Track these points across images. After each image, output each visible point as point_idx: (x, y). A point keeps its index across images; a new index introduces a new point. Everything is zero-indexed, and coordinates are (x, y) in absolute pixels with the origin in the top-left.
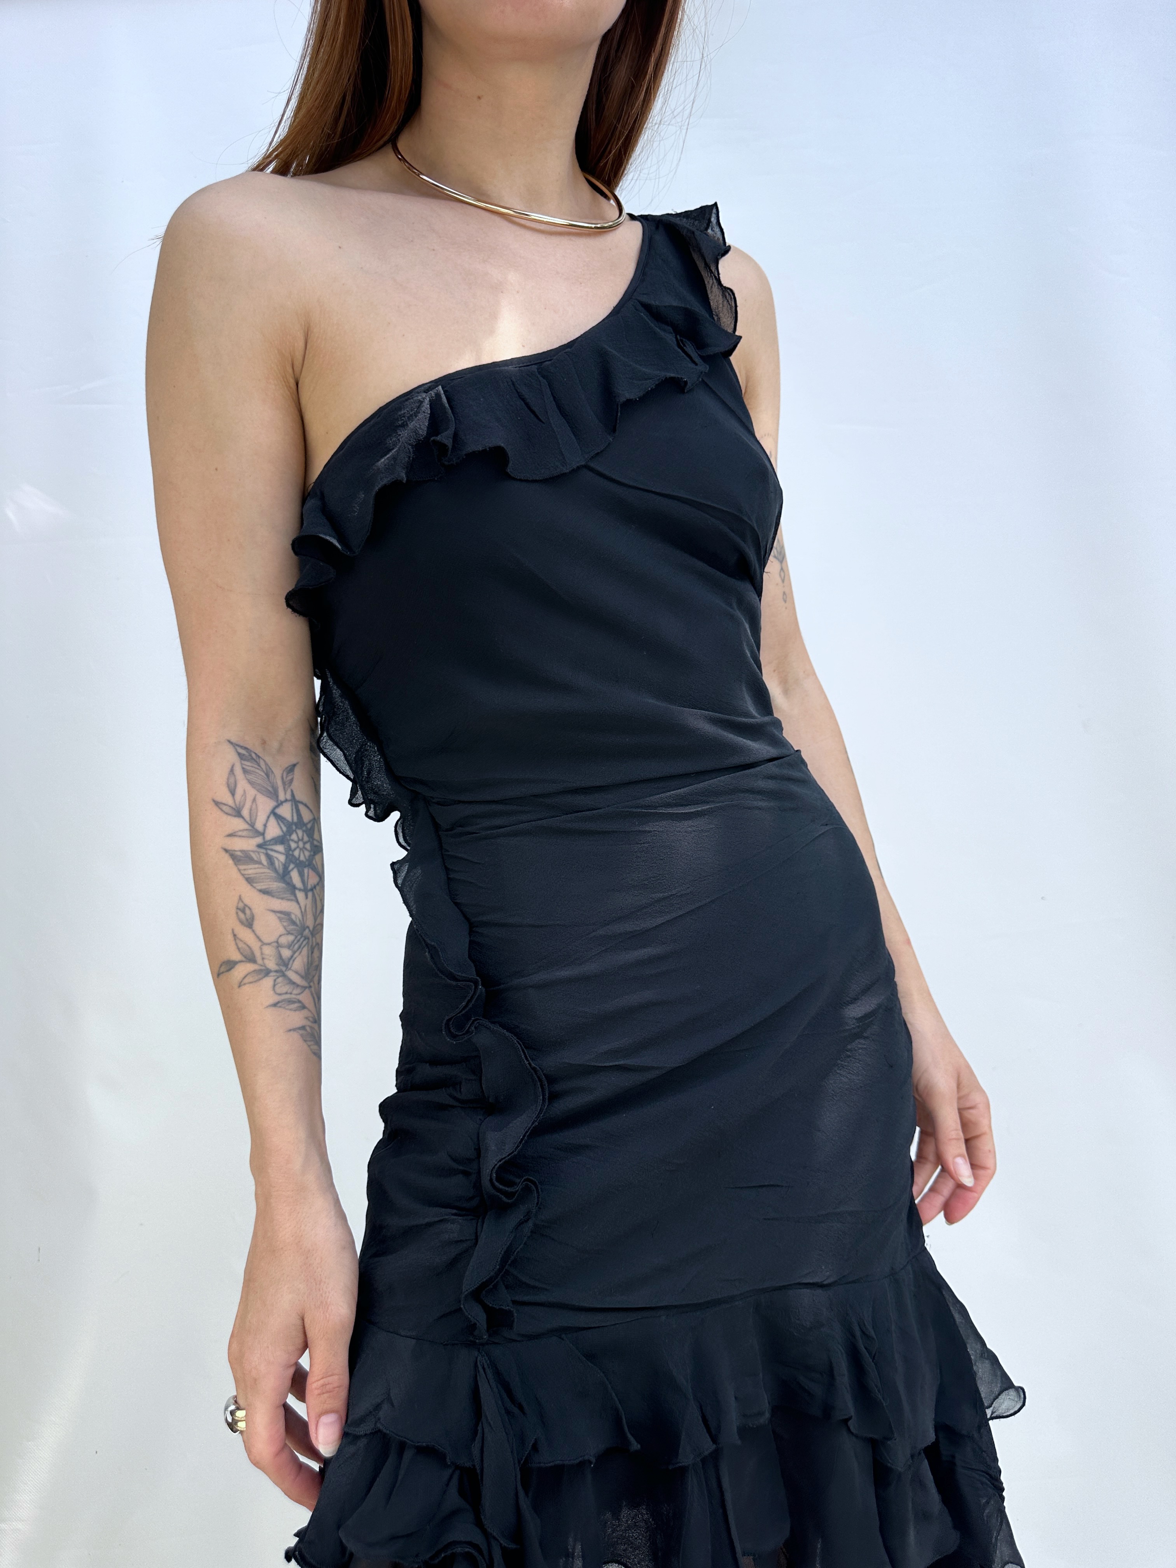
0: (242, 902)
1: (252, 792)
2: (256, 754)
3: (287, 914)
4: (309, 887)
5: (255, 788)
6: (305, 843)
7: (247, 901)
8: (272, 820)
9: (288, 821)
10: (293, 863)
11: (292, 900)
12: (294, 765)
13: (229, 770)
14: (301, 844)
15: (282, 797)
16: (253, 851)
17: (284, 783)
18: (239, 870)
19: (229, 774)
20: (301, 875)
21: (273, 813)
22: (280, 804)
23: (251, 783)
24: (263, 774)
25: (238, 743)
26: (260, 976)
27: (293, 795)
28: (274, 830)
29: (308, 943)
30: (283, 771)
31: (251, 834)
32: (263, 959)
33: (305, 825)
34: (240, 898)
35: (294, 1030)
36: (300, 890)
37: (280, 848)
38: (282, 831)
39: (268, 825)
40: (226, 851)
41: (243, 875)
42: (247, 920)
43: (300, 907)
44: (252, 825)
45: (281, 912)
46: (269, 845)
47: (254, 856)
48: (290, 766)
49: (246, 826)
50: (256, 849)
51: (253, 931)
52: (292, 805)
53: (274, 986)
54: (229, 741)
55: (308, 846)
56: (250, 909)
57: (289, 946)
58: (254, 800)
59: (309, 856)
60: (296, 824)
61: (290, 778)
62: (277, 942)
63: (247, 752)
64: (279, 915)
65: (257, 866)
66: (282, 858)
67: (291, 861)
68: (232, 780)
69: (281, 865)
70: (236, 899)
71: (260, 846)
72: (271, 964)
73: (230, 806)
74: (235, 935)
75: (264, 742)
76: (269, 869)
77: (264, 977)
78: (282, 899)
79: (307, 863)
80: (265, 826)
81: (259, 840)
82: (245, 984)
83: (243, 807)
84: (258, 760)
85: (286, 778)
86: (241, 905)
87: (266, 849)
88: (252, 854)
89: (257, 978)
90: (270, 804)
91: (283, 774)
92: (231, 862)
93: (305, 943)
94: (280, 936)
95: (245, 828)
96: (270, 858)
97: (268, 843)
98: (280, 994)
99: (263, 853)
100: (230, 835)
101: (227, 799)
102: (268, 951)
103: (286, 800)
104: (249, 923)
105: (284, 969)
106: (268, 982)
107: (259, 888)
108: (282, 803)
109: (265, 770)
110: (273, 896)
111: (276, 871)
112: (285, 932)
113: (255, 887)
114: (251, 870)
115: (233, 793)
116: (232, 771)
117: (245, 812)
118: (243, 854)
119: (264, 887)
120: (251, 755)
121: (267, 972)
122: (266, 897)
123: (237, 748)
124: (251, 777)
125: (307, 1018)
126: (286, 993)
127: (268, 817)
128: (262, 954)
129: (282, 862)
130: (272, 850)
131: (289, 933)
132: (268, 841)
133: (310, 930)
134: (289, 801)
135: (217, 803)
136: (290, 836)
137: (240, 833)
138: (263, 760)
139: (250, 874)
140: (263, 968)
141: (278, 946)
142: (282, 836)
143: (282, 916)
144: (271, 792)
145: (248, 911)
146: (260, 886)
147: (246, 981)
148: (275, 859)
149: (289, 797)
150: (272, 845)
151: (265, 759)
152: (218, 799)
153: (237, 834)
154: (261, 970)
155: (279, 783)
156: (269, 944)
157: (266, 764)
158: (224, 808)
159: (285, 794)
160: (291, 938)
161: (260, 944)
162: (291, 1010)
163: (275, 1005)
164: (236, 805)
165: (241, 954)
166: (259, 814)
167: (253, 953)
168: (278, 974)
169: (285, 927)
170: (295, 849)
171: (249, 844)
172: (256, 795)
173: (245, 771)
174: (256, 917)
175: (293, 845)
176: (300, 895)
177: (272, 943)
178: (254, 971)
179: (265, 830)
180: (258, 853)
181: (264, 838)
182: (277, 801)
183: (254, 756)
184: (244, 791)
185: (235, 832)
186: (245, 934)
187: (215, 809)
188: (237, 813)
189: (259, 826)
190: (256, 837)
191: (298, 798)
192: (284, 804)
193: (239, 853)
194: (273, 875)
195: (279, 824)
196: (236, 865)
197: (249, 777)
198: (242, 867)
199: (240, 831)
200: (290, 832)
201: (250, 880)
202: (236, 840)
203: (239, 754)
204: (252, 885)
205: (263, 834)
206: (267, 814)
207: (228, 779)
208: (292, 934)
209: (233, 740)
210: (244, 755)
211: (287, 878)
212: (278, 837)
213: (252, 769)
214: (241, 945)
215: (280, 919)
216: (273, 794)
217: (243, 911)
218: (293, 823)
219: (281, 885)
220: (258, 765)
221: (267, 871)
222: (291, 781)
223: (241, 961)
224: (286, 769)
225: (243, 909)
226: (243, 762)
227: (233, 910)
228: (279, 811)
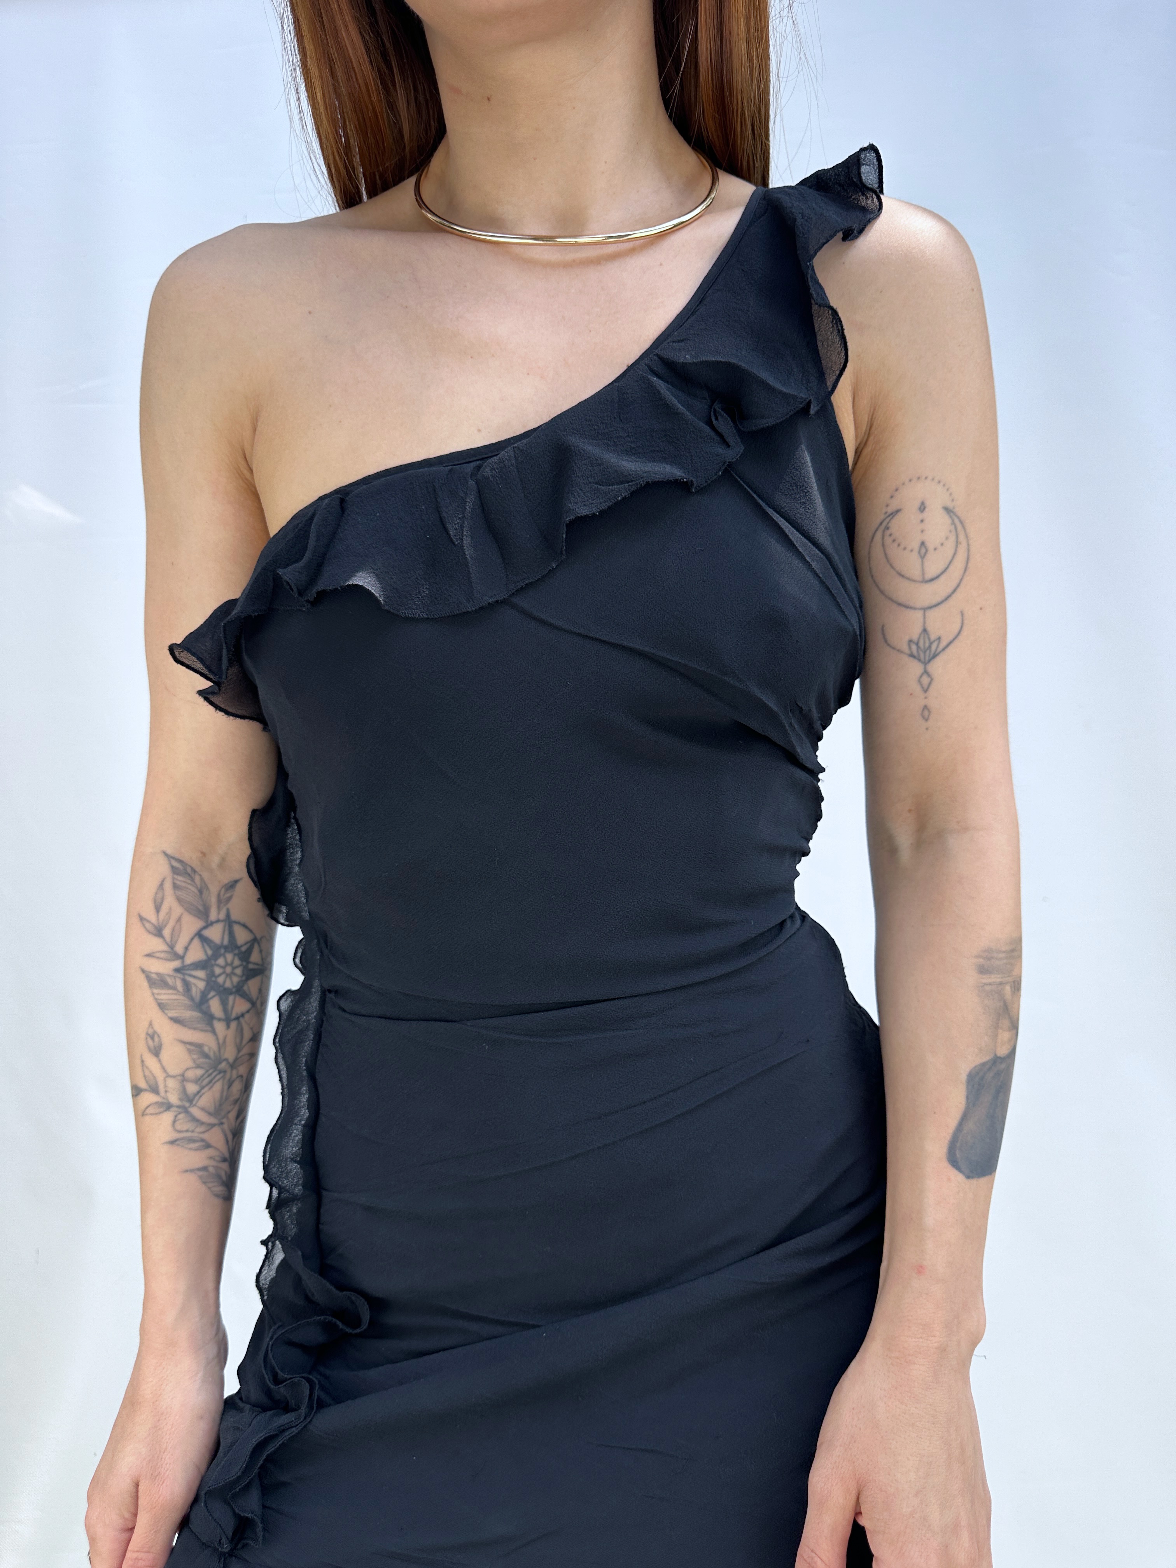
0: (152, 1028)
1: (178, 910)
2: (192, 868)
3: (199, 1046)
4: (234, 1015)
5: (182, 906)
6: (234, 968)
7: (156, 1027)
8: (196, 942)
9: (216, 945)
10: (214, 990)
11: (206, 1031)
12: (236, 882)
13: (159, 883)
14: (229, 970)
15: (213, 916)
16: (169, 976)
17: (219, 901)
18: (153, 994)
19: (158, 889)
20: (224, 1003)
21: (199, 935)
22: (209, 925)
23: (179, 900)
24: (196, 891)
25: (173, 855)
26: (162, 1109)
27: (228, 915)
28: (196, 954)
29: (223, 1077)
30: (222, 888)
31: (168, 956)
32: (166, 1092)
33: (239, 948)
34: (151, 1025)
35: (191, 1171)
36: (220, 1020)
37: (201, 974)
38: (207, 955)
39: (189, 948)
40: (143, 971)
41: (156, 999)
42: (155, 1048)
43: (217, 1039)
44: (172, 947)
45: (191, 1044)
46: (188, 969)
47: (170, 981)
48: (231, 882)
49: (166, 948)
50: (172, 973)
51: (160, 1061)
52: (225, 927)
53: (174, 1122)
54: (165, 853)
55: (239, 971)
56: (159, 1036)
57: (197, 1081)
58: (179, 920)
59: (238, 983)
60: (226, 948)
61: (228, 895)
62: (183, 1075)
63: (182, 866)
64: (189, 1046)
65: (170, 991)
66: (201, 985)
67: (212, 988)
68: (159, 896)
69: (198, 992)
70: (146, 1024)
71: (177, 970)
72: (174, 1099)
73: (153, 924)
74: (143, 1061)
75: (204, 854)
76: (184, 995)
77: (165, 1111)
78: (195, 1029)
79: (234, 990)
80: (186, 949)
81: (177, 964)
82: (147, 1114)
83: (165, 926)
84: (193, 875)
85: (224, 895)
86: (151, 1031)
87: (184, 974)
88: (167, 978)
89: (158, 1111)
90: (198, 924)
91: (220, 891)
92: (145, 984)
93: (218, 1077)
94: (187, 1069)
95: (164, 950)
96: (187, 986)
97: (187, 968)
98: (179, 1132)
99: (180, 978)
100: (148, 955)
101: (151, 915)
102: (172, 1084)
103: (218, 921)
104: (156, 1052)
105: (187, 1105)
106: (168, 1117)
107: (170, 1015)
108: (212, 924)
109: (199, 885)
110: (185, 1026)
111: (192, 999)
112: (194, 1065)
113: (166, 1014)
114: (165, 995)
115: (158, 909)
116: (161, 886)
117: (167, 932)
118: (158, 977)
119: (175, 1015)
120: (185, 869)
121: (168, 1106)
122: (176, 1026)
123: (171, 860)
124: (180, 893)
125: (211, 1158)
126: (187, 1131)
127: (192, 939)
128: (165, 1086)
129: (200, 989)
130: (190, 976)
131: (198, 1067)
132: (188, 965)
133: (228, 1063)
134: (222, 921)
135: (142, 919)
136: (216, 960)
137: (158, 955)
138: (200, 875)
139: (163, 1000)
140: (165, 1101)
141: (183, 1079)
142: (206, 960)
143: (192, 1048)
144: (201, 911)
145: (156, 1039)
146: (172, 1013)
147: (148, 1111)
148: (193, 986)
149: (222, 916)
150: (191, 970)
151: (201, 873)
152: (144, 915)
153: (155, 955)
154: (162, 1103)
155: (213, 900)
156: (174, 1077)
157: (202, 879)
158: (147, 925)
159: (219, 913)
160: (199, 1072)
161: (164, 1075)
162: (190, 1149)
163: (172, 1142)
164: (159, 923)
165: (147, 1082)
166: (182, 935)
167: (157, 1084)
168: (180, 1110)
169: (194, 1061)
170: (220, 975)
171: (166, 967)
172: (182, 914)
173: (176, 887)
174: (164, 1046)
175: (218, 971)
176: (219, 1027)
177: (176, 1076)
178: (156, 1103)
179: (185, 953)
180: (175, 977)
181: (183, 962)
182: (206, 921)
183: (189, 870)
184: (170, 909)
185: (153, 953)
186: (151, 1062)
187: (139, 924)
188: (158, 932)
189: (179, 949)
190: (174, 960)
191: (234, 916)
192: (214, 925)
193: (154, 976)
194: (188, 1002)
195: (203, 947)
196: (150, 987)
197: (179, 893)
198: (156, 991)
199: (159, 952)
200: (215, 956)
201: (162, 1006)
202: (153, 961)
203: (172, 867)
204: (163, 1011)
205: (182, 958)
206: (191, 936)
207: (156, 894)
208: (202, 1068)
209: (169, 852)
210: (178, 869)
211: (204, 1007)
212: (200, 962)
213: (183, 884)
214: (147, 1073)
215: (190, 1051)
216: (203, 913)
217: (152, 1038)
218: (221, 946)
219: (196, 1014)
220: (193, 880)
221: (181, 997)
222: (229, 899)
223: (146, 1090)
224: (226, 885)
225: (152, 1035)
226: (176, 877)
227: (143, 1036)
228: (206, 933)
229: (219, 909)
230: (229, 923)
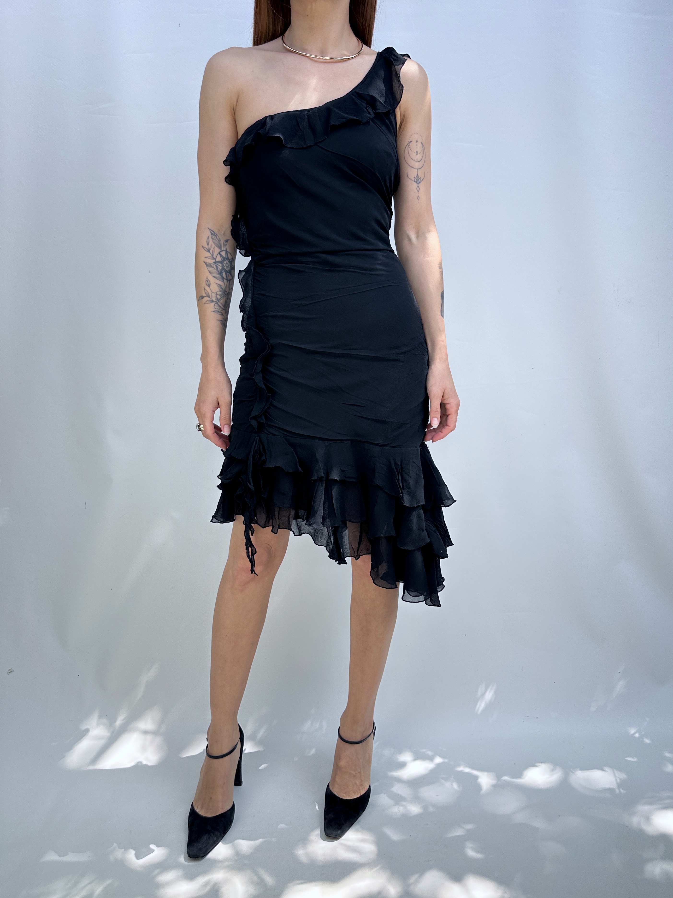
1: (213, 245)
3: (220, 285)
4: (228, 279)
6: (228, 265)
7: (209, 279)
8: (219, 255)
9: (224, 257)
10: (224, 270)
11: (222, 281)
12: (228, 240)
13: (208, 237)
14: (227, 265)
15: (223, 249)
17: (224, 245)
18: (207, 269)
20: (226, 274)
21: (219, 253)
22: (222, 251)
23: (214, 243)
24: (217, 240)
26: (211, 302)
27: (226, 249)
28: (219, 259)
29: (226, 296)
31: (212, 258)
32: (212, 297)
33: (229, 260)
34: (207, 277)
35: (219, 320)
36: (225, 279)
37: (220, 265)
38: (222, 259)
40: (204, 262)
41: (209, 270)
42: (208, 284)
43: (225, 285)
44: (213, 256)
45: (218, 284)
47: (212, 265)
49: (210, 255)
50: (213, 263)
51: (210, 288)
52: (225, 252)
53: (214, 306)
54: (209, 229)
55: (229, 266)
57: (220, 295)
58: (214, 248)
59: (230, 270)
60: (226, 258)
62: (216, 293)
64: (218, 285)
65: (213, 268)
66: (221, 268)
67: (223, 269)
68: (208, 241)
69: (220, 270)
71: (214, 262)
72: (214, 299)
73: (207, 249)
74: (204, 288)
75: (219, 230)
78: (219, 280)
79: (229, 271)
80: (216, 257)
81: (214, 261)
82: (206, 304)
83: (210, 249)
85: (225, 243)
86: (207, 280)
87: (216, 264)
88: (211, 264)
89: (209, 302)
90: (219, 250)
92: (205, 266)
93: (225, 296)
94: (217, 291)
96: (217, 267)
98: (216, 309)
100: (206, 257)
101: (206, 246)
102: (214, 295)
103: (224, 250)
104: (209, 286)
105: (218, 301)
106: (213, 304)
107: (213, 275)
109: (218, 239)
110: (216, 279)
111: (218, 271)
112: (219, 291)
113: (211, 275)
114: (211, 269)
115: (208, 245)
117: (211, 251)
119: (214, 276)
120: (214, 234)
121: (213, 301)
122: (214, 278)
123: (211, 231)
125: (223, 318)
126: (218, 309)
127: (218, 254)
128: (212, 295)
130: (218, 265)
131: (220, 291)
133: (227, 293)
135: (203, 247)
136: (224, 261)
137: (209, 257)
141: (217, 294)
142: (221, 261)
143: (219, 285)
144: (219, 247)
145: (209, 282)
147: (207, 302)
149: (225, 249)
150: (218, 263)
151: (219, 235)
152: (204, 246)
154: (211, 300)
155: (222, 244)
156: (213, 293)
158: (205, 249)
160: (221, 293)
161: (211, 292)
162: (218, 314)
163: (214, 311)
165: (206, 294)
166: (215, 252)
167: (209, 295)
168: (216, 303)
169: (219, 289)
170: (225, 266)
171: (211, 261)
173: (212, 238)
174: (211, 284)
175: (224, 265)
176: (225, 281)
178: (209, 300)
179: (216, 258)
180: (214, 264)
181: (216, 260)
183: (216, 234)
184: (211, 245)
186: (207, 288)
187: (202, 248)
188: (209, 251)
191: (228, 250)
193: (208, 264)
194: (217, 272)
195: (220, 257)
196: (207, 267)
197: (213, 240)
198: (208, 268)
200: (224, 260)
201: (210, 272)
202: (207, 259)
203: (211, 233)
205: (215, 259)
206: (217, 253)
207: (207, 240)
208: (221, 292)
209: (210, 228)
210: (212, 233)
211: (221, 274)
213: (215, 238)
214: (206, 291)
215: (218, 286)
216: (220, 247)
217: (208, 282)
218: (225, 258)
219: (220, 276)
220: (217, 237)
221: (216, 271)
222: (226, 245)
223: (205, 297)
224: (225, 240)
225: (207, 281)
226: (212, 236)
227: (205, 281)
228: (221, 253)
229: (224, 247)
230: (227, 252)
